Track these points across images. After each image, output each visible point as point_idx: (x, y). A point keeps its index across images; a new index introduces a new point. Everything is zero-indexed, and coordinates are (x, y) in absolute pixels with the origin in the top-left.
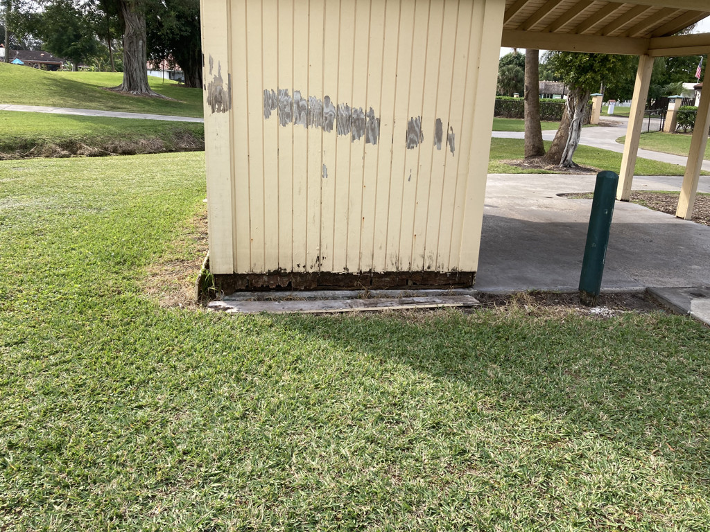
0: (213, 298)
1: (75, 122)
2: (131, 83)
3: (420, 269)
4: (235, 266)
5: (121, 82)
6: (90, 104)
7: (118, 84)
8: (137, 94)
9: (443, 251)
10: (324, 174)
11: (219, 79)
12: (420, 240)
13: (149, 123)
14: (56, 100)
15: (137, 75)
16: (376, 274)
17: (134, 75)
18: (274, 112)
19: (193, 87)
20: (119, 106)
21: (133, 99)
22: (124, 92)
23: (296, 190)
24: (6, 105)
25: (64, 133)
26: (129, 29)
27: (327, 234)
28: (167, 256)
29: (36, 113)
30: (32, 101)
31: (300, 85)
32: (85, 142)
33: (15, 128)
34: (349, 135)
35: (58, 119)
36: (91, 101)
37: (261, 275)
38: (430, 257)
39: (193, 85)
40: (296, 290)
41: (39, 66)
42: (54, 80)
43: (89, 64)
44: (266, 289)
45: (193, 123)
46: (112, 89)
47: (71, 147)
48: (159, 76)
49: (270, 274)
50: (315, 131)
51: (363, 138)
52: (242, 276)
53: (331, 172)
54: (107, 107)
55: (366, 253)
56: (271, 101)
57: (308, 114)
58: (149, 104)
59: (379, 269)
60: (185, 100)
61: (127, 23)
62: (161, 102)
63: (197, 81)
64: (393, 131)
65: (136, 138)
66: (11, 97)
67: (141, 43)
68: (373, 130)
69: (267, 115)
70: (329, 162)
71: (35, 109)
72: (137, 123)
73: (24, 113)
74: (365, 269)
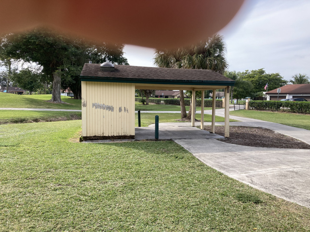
0: (82, 141)
1: (37, 113)
2: (55, 99)
3: (123, 135)
4: (87, 135)
5: (51, 99)
6: (40, 107)
7: (50, 99)
8: (57, 103)
9: (128, 131)
10: (104, 117)
11: (84, 101)
12: (123, 129)
13: (62, 112)
14: (28, 106)
15: (57, 96)
16: (115, 136)
17: (56, 96)
18: (94, 107)
19: (77, 99)
20: (50, 107)
21: (55, 104)
22: (52, 102)
23: (98, 120)
24: (11, 108)
25: (34, 117)
26: (55, 80)
27: (105, 128)
28: (73, 137)
29: (23, 111)
30: (20, 106)
31: (99, 102)
32: (41, 119)
33: (18, 115)
34: (108, 110)
35: (31, 112)
36: (40, 106)
37: (92, 137)
38: (125, 133)
39: (77, 98)
40: (98, 140)
41: (15, 93)
42: (26, 99)
43: (36, 91)
44: (93, 139)
45: (77, 112)
46: (47, 101)
47: (36, 120)
48: (64, 95)
49: (93, 136)
50: (102, 110)
51: (111, 111)
52: (88, 137)
53: (105, 117)
54: (46, 107)
55: (112, 132)
56: (94, 105)
57: (100, 107)
58: (61, 106)
59: (115, 135)
60: (74, 104)
61: (55, 78)
62: (65, 105)
63: (79, 97)
64: (116, 109)
65: (58, 117)
66: (12, 105)
67: (59, 85)
68: (113, 109)
69: (93, 107)
70: (104, 115)
71: (21, 109)
72: (57, 113)
73: (19, 111)
74: (112, 135)
